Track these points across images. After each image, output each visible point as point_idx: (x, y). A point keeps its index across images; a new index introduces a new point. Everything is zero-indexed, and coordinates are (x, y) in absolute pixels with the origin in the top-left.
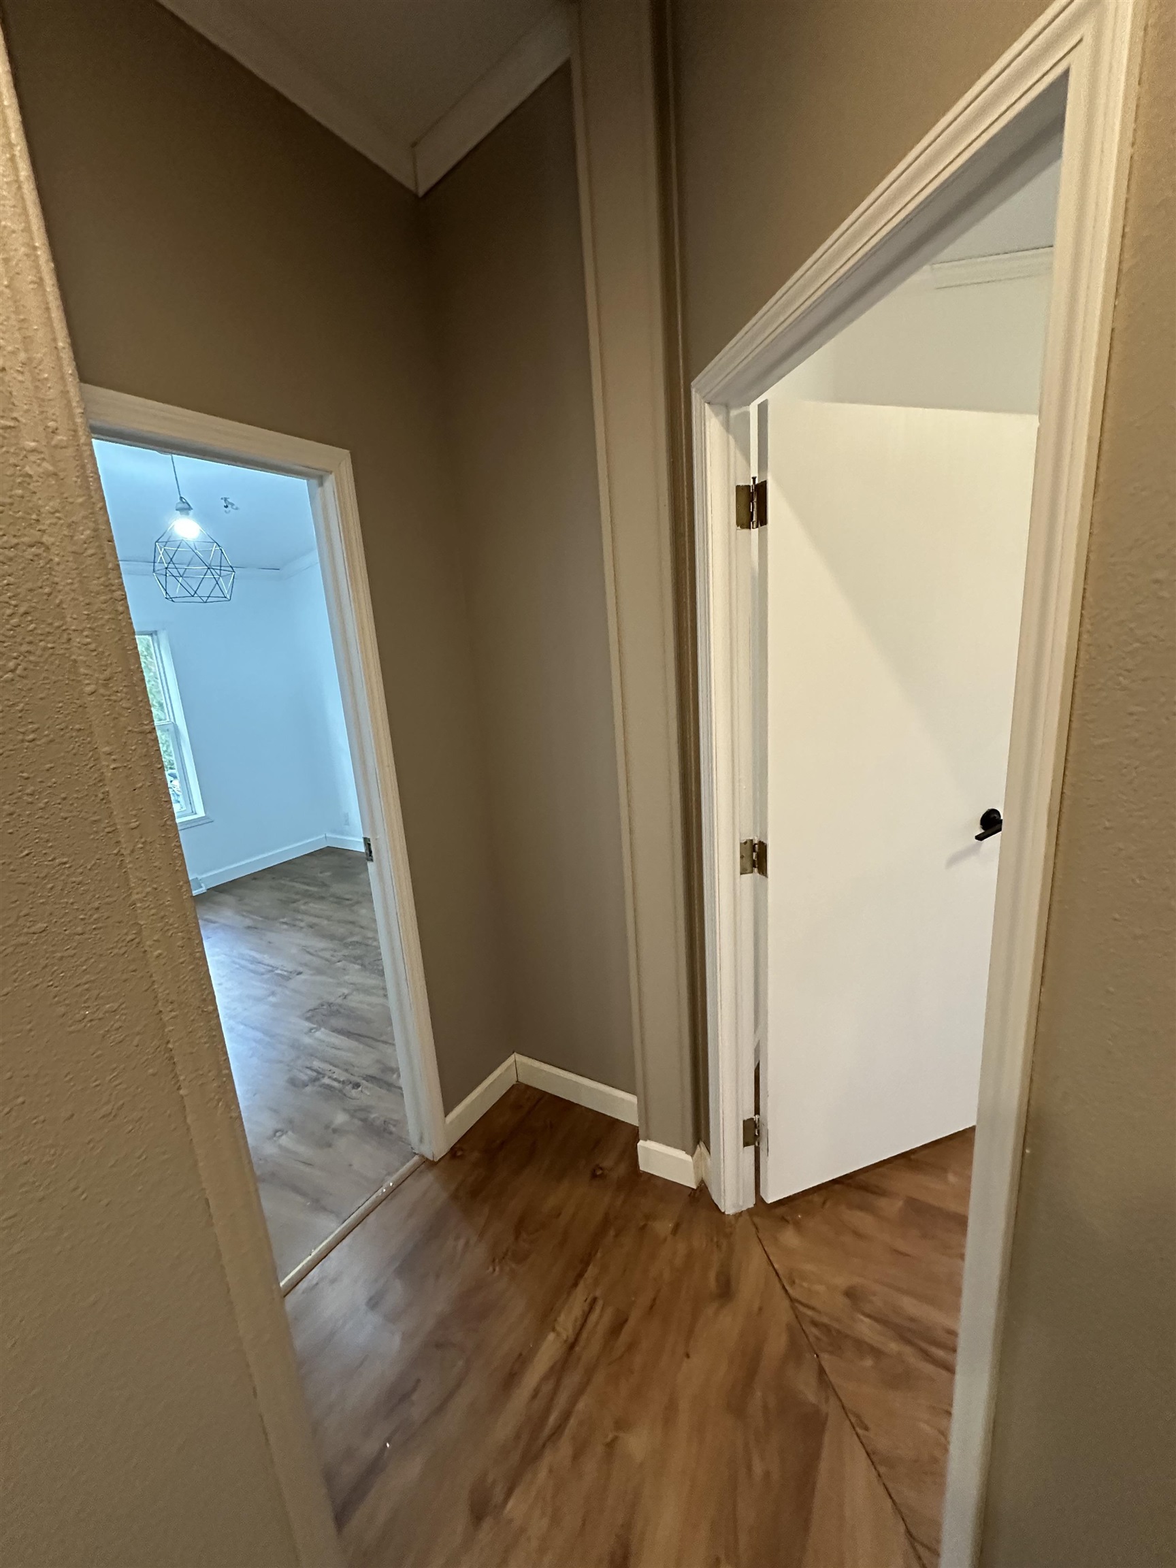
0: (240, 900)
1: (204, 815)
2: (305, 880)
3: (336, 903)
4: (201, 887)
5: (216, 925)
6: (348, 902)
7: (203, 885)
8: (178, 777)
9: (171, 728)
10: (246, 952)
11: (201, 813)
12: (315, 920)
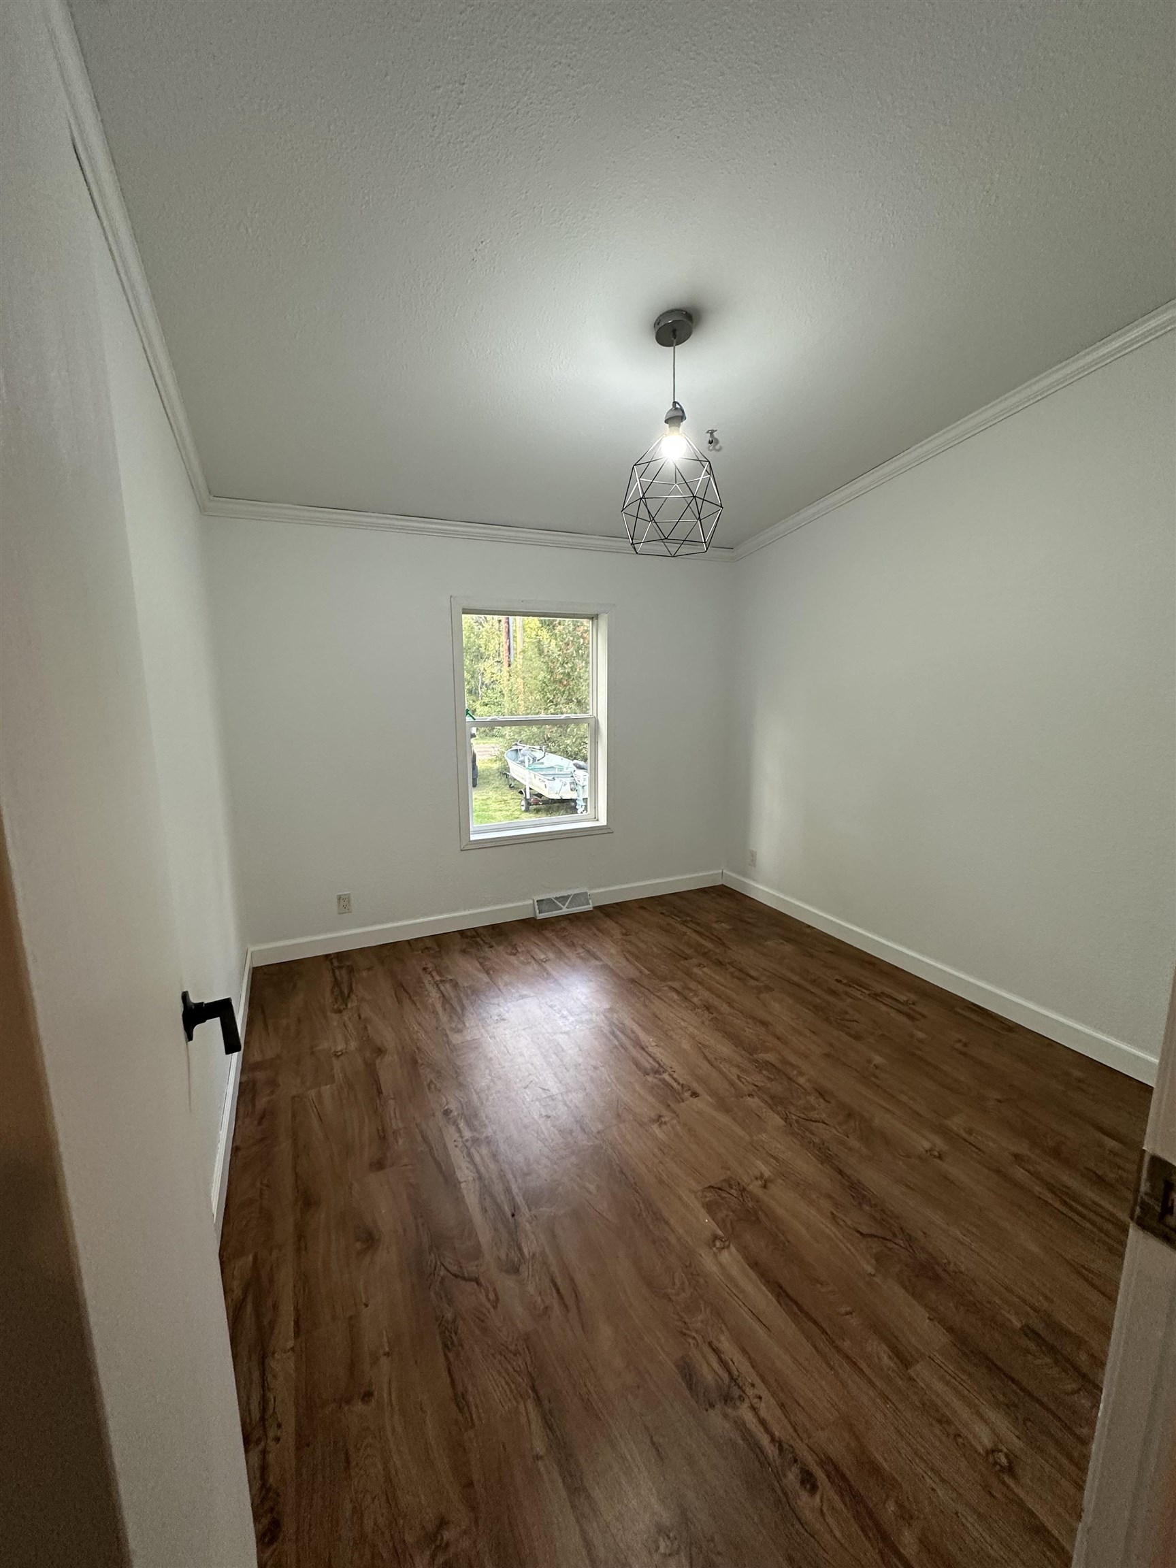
0: (625, 935)
1: (605, 824)
2: (698, 928)
3: (739, 979)
4: (589, 904)
5: (597, 963)
6: (752, 983)
7: (590, 901)
8: (589, 769)
9: (592, 723)
10: (628, 1022)
11: (603, 821)
12: (716, 1002)
